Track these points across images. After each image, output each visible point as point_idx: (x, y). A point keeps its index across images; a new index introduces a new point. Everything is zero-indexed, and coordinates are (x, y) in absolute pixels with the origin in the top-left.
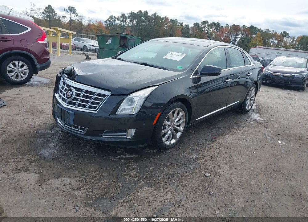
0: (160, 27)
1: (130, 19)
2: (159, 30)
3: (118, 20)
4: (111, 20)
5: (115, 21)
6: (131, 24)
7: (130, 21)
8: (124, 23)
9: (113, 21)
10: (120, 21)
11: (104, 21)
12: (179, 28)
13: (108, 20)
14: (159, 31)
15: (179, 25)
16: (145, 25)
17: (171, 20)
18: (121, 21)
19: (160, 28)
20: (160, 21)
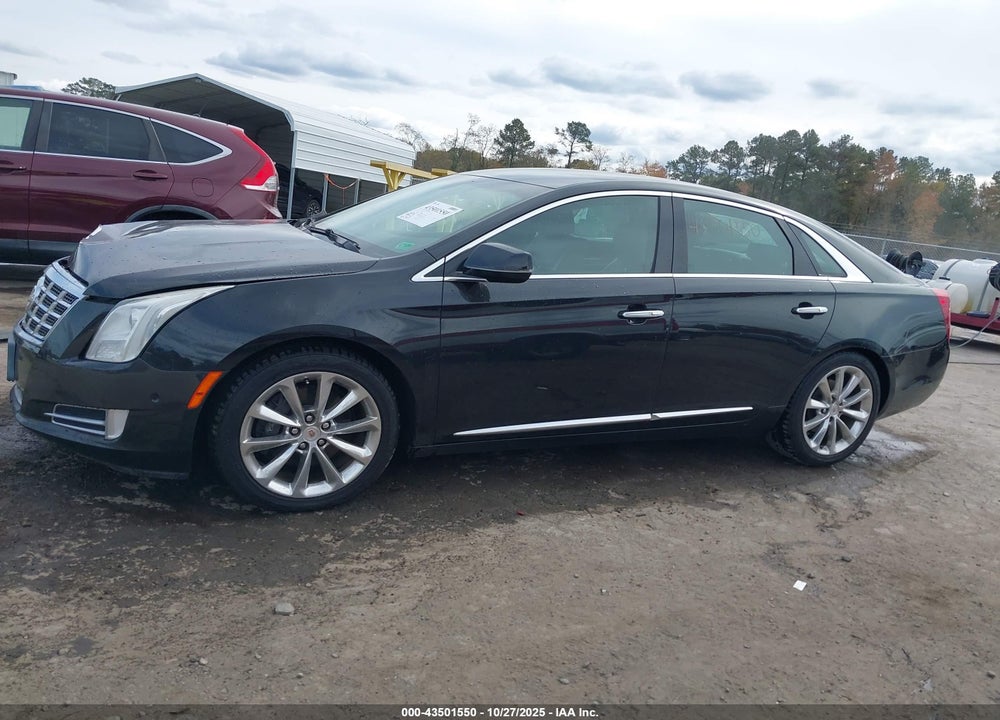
0: (860, 183)
1: (754, 158)
2: (853, 195)
3: (713, 161)
4: (692, 161)
5: (703, 163)
6: (755, 174)
7: (756, 163)
8: (734, 171)
9: (697, 163)
10: (718, 164)
11: (669, 163)
12: (933, 188)
13: (682, 159)
14: (851, 198)
15: (932, 177)
16: (803, 176)
17: (904, 160)
18: (723, 163)
19: (857, 188)
20: (862, 165)
